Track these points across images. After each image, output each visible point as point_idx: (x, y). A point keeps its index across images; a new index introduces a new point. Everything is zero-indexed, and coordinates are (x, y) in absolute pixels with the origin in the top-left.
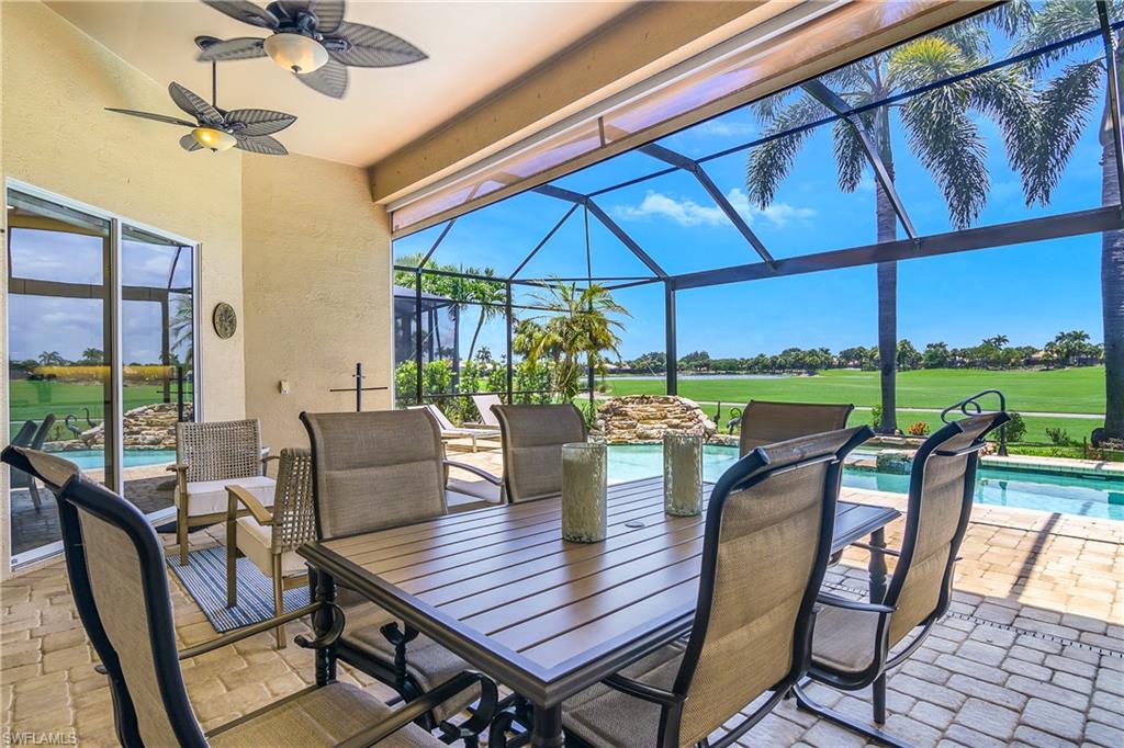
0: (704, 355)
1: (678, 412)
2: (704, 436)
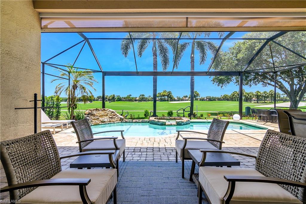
1: (110, 113)
2: (120, 120)
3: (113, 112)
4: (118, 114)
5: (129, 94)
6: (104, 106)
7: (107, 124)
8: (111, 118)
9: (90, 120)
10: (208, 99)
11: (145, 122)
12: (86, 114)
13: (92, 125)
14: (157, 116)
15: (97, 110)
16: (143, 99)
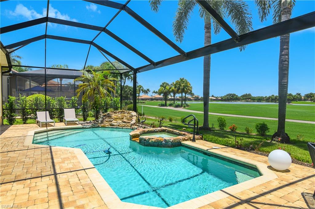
0: (250, 95)
7: (114, 128)
13: (100, 126)
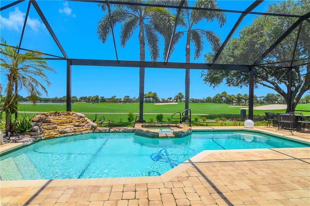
1: (77, 119)
2: (91, 129)
3: (81, 117)
4: (89, 120)
5: (113, 96)
6: (69, 108)
7: (69, 136)
8: (78, 126)
9: (39, 131)
10: (191, 102)
11: (128, 132)
12: (33, 121)
13: (43, 138)
14: (145, 122)
15: (57, 114)
16: (127, 100)
